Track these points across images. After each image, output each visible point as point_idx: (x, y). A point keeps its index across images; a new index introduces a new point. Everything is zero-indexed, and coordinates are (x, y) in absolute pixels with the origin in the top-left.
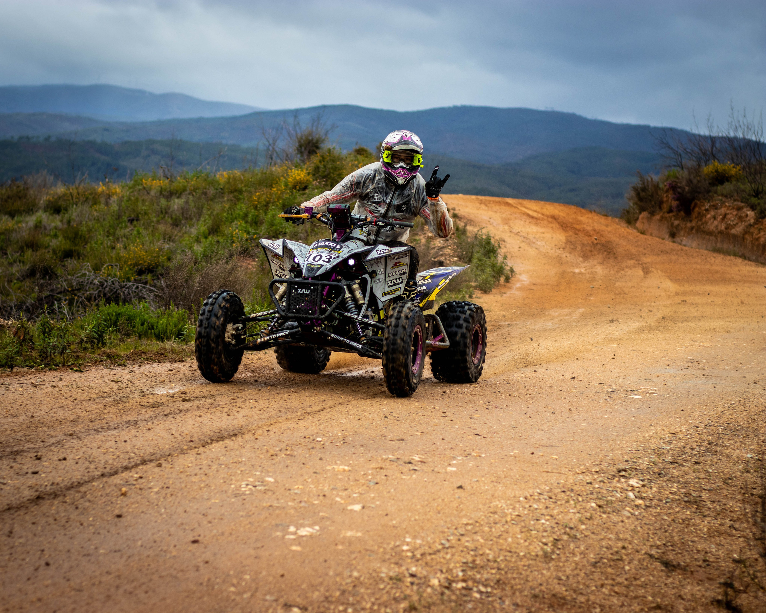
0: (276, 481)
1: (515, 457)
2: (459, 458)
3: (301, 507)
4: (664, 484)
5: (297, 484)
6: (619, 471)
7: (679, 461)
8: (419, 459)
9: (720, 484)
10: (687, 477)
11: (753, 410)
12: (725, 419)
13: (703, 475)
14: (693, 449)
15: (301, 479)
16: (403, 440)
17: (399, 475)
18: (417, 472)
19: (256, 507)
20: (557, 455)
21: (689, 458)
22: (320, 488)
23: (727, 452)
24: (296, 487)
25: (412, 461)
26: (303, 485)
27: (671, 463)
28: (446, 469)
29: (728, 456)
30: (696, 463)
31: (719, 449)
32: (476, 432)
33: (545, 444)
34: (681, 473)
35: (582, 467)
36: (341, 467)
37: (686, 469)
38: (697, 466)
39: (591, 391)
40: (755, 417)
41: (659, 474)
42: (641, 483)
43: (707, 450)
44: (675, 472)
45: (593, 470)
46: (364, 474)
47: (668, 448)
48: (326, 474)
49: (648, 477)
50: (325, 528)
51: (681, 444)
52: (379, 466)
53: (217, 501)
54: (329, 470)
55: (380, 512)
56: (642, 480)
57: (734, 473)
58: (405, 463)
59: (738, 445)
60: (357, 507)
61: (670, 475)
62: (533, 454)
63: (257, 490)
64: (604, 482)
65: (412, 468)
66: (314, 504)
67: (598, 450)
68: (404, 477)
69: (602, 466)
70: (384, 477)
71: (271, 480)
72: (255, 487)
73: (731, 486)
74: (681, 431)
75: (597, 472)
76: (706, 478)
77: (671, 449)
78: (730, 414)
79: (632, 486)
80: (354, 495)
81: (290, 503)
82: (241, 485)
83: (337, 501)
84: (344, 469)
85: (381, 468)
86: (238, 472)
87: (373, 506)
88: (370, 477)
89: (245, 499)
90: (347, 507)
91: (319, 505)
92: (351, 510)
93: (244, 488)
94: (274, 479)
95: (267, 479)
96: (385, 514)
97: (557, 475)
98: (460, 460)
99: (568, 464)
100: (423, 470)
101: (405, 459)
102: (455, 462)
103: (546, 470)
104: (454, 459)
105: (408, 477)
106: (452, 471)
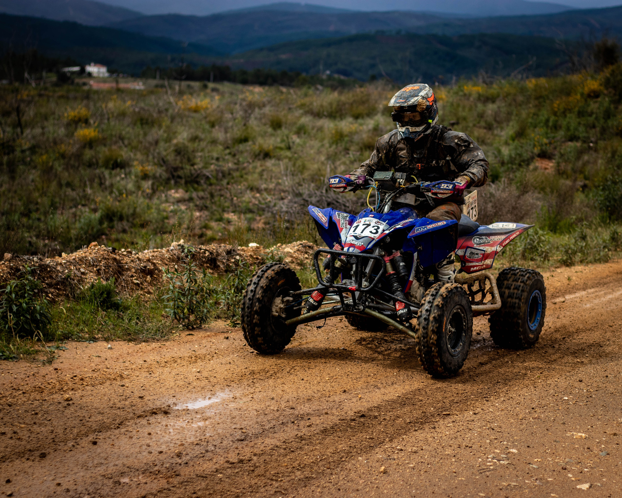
0: (520, 453)
3: (536, 486)
5: (537, 458)
15: (542, 450)
19: (497, 486)
22: (556, 460)
24: (536, 460)
26: (541, 457)
36: (580, 434)
46: (598, 443)
48: (564, 443)
52: (614, 432)
53: (463, 479)
54: (568, 437)
55: (605, 493)
60: (585, 487)
63: (501, 464)
66: (548, 482)
70: (615, 446)
71: (514, 451)
72: (499, 460)
80: (586, 470)
81: (526, 481)
82: (488, 458)
83: (569, 478)
84: (581, 436)
85: (615, 434)
86: (488, 441)
87: (599, 484)
88: (603, 446)
89: (488, 477)
90: (576, 485)
91: (552, 483)
92: (580, 489)
93: (490, 462)
94: (518, 450)
95: (511, 450)
96: (609, 495)
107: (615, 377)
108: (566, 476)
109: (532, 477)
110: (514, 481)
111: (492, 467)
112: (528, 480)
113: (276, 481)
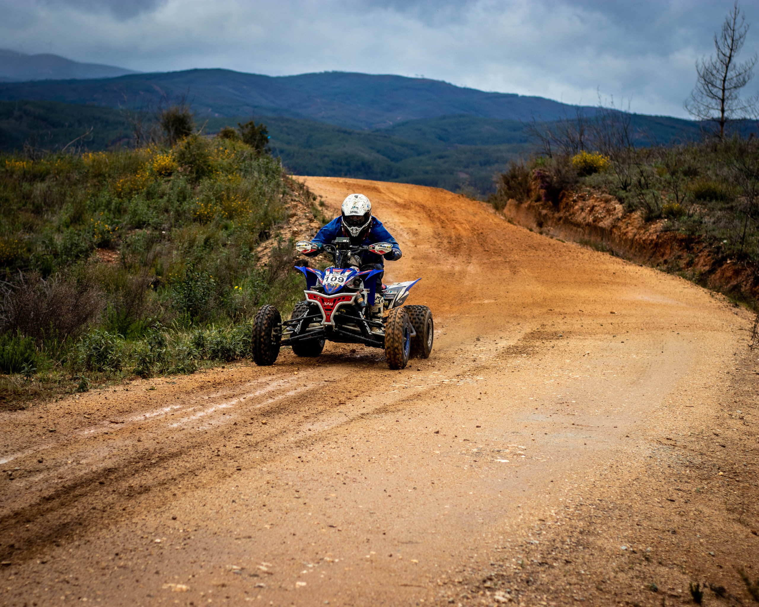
1: (372, 561)
2: (310, 566)
4: (533, 595)
6: (484, 581)
7: (549, 561)
8: (266, 569)
9: (594, 591)
10: (557, 583)
11: (626, 478)
12: (597, 495)
13: (574, 580)
14: (563, 542)
16: (250, 537)
17: (241, 595)
18: (262, 590)
20: (417, 558)
21: (559, 555)
23: (599, 543)
25: (258, 572)
27: (541, 564)
28: (295, 585)
29: (601, 550)
30: (567, 562)
31: (591, 539)
32: (331, 522)
33: (404, 541)
34: (551, 578)
35: (443, 576)
36: (179, 586)
37: (557, 571)
38: (568, 567)
39: (456, 451)
40: (628, 489)
41: (528, 582)
42: (508, 596)
43: (578, 543)
44: (544, 577)
45: (456, 580)
46: (203, 596)
47: (537, 542)
48: (161, 598)
49: (516, 587)
51: (551, 536)
52: (221, 582)
54: (165, 590)
56: (509, 593)
57: (607, 573)
58: (251, 576)
59: (612, 531)
61: (539, 583)
62: (391, 556)
64: (468, 598)
65: (257, 584)
67: (462, 548)
68: (248, 599)
69: (466, 573)
70: (225, 600)
73: (604, 592)
74: (551, 516)
75: (460, 582)
76: (578, 584)
77: (540, 544)
78: (602, 486)
79: (498, 601)
84: (181, 589)
85: (223, 585)
86: (63, 598)
88: (210, 601)
97: (417, 589)
98: (311, 568)
99: (429, 571)
100: (269, 586)
101: (250, 569)
102: (305, 572)
103: (404, 582)
104: (304, 567)
105: (252, 599)
106: (301, 587)
107: (217, 512)
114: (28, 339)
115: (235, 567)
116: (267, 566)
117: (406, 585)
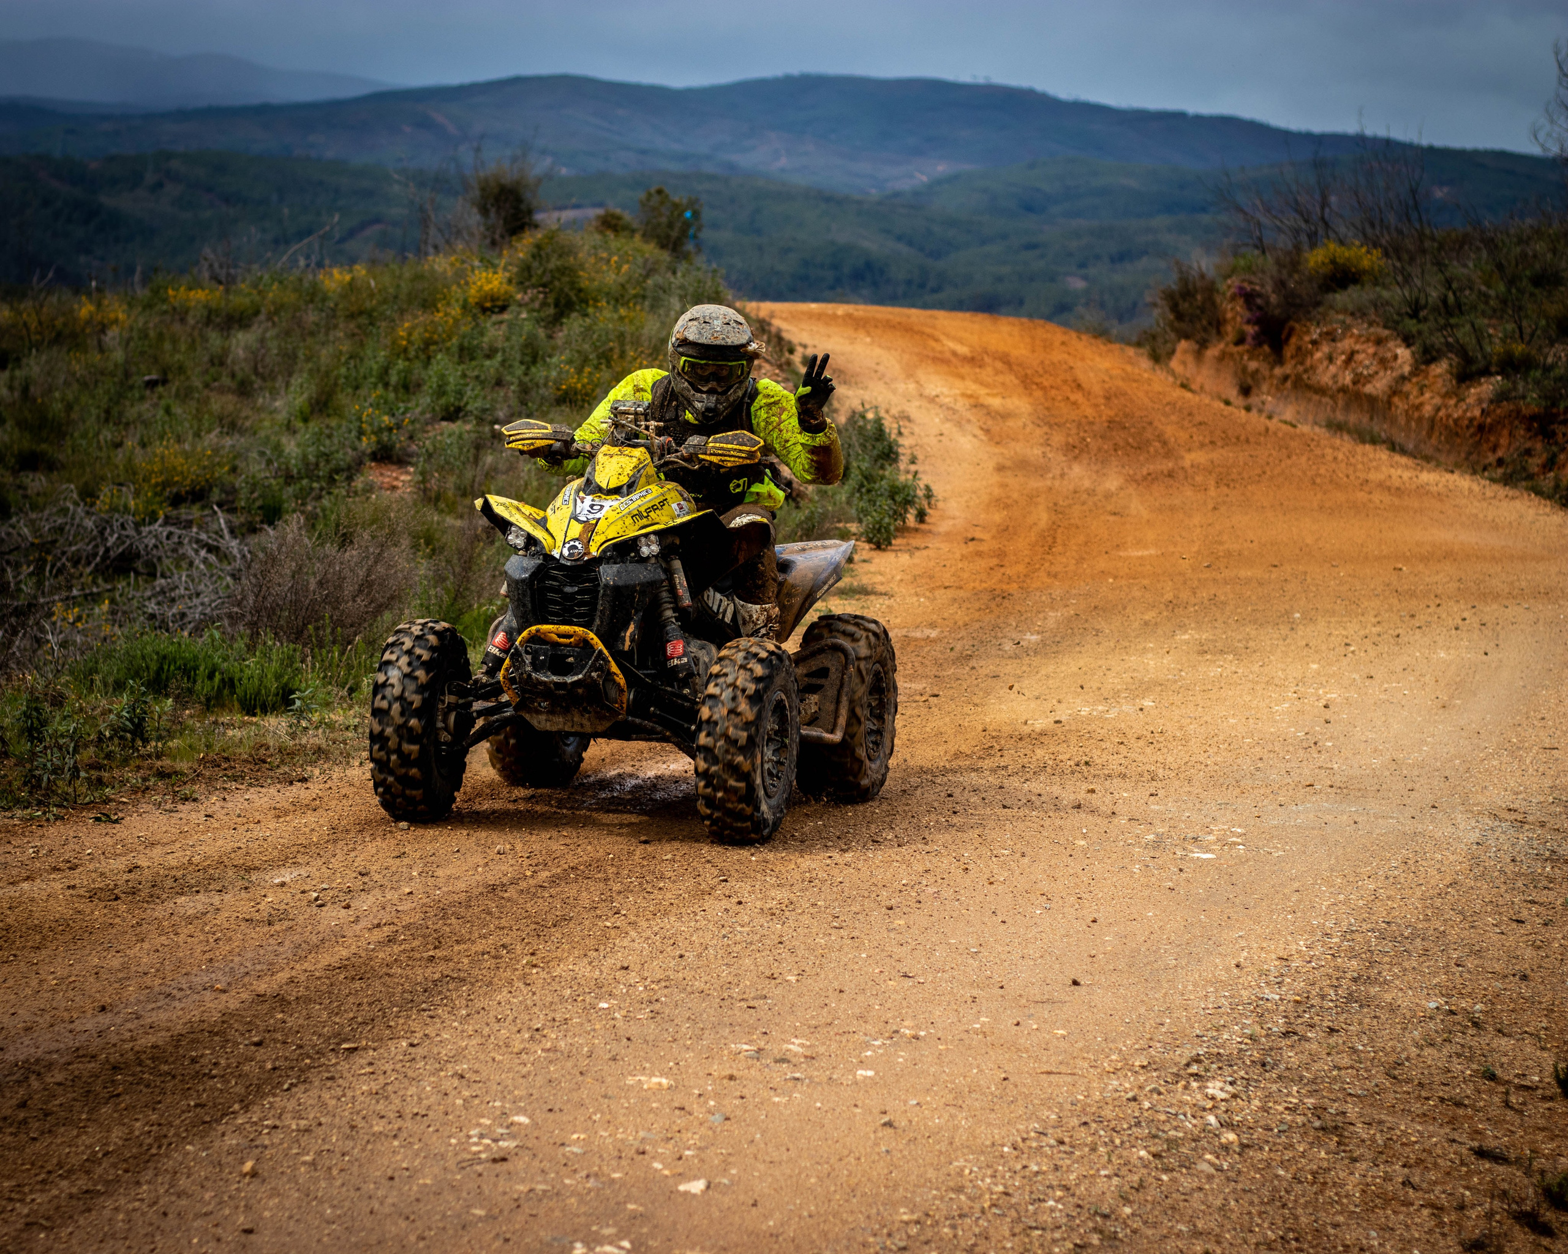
0: (536, 1125)
1: (985, 1034)
2: (878, 1043)
3: (590, 1190)
4: (1274, 1087)
5: (576, 1132)
6: (1188, 1065)
7: (1299, 1029)
8: (801, 1050)
9: (1381, 1079)
10: (1315, 1067)
11: (1433, 882)
12: (1380, 912)
13: (1346, 1061)
14: (1323, 997)
15: (581, 1115)
17: (765, 1094)
18: (799, 1084)
19: (505, 1193)
20: (1064, 1027)
21: (1317, 1019)
22: (619, 1136)
23: (1388, 997)
24: (575, 1136)
25: (788, 1056)
26: (585, 1131)
27: (1286, 1034)
28: (854, 1075)
29: (1393, 1009)
30: (1332, 1030)
31: (1374, 990)
32: (903, 968)
33: (1038, 998)
34: (1305, 1058)
35: (1114, 1057)
36: (655, 1080)
37: (1314, 1046)
38: (1333, 1039)
39: (1116, 840)
40: (1438, 902)
41: (1264, 1065)
42: (1229, 1088)
43: (1350, 998)
44: (1292, 1057)
45: (1137, 1063)
46: (700, 1096)
47: (1277, 997)
48: (627, 1099)
49: (1242, 1073)
50: (641, 1244)
51: (1301, 985)
52: (728, 1072)
53: (428, 1182)
54: (632, 1087)
55: (742, 1198)
56: (1231, 1083)
57: (1404, 1050)
58: (776, 1061)
59: (1410, 977)
60: (697, 1187)
61: (1282, 1066)
62: (1018, 1024)
64: (1160, 1093)
65: (789, 1075)
66: (613, 1180)
67: (1142, 1010)
68: (777, 1099)
69: (1153, 1052)
70: (737, 1102)
71: (523, 1119)
72: (496, 1141)
73: (1400, 1081)
74: (1299, 952)
75: (1143, 1067)
76: (1352, 1067)
77: (1281, 1000)
78: (1389, 898)
79: (1213, 1098)
80: (687, 1153)
81: (567, 1181)
82: (469, 1137)
83: (656, 1170)
84: (660, 1084)
85: (731, 1078)
86: (459, 1102)
87: (725, 1181)
88: (712, 1103)
89: (480, 1175)
90: (676, 1185)
91: (623, 1183)
92: (686, 1193)
93: (476, 1144)
94: (530, 1117)
95: (516, 1119)
96: (751, 1202)
97: (1069, 1079)
98: (879, 1047)
99: (1087, 1049)
100: (811, 1078)
101: (774, 1049)
102: (869, 1053)
103: (1046, 1068)
104: (867, 1046)
105: (784, 1100)
106: (866, 1077)
107: (699, 956)
108: (649, 1167)
109: (575, 1171)
110: (538, 1182)
111: (483, 1156)
112: (569, 1177)
113: (21, 1201)
114: (288, 648)
115: (746, 1047)
116: (802, 1045)
117: (1049, 1073)
